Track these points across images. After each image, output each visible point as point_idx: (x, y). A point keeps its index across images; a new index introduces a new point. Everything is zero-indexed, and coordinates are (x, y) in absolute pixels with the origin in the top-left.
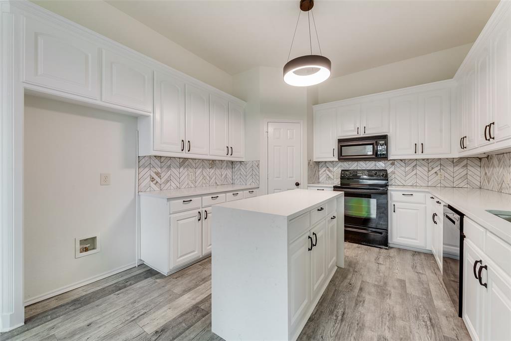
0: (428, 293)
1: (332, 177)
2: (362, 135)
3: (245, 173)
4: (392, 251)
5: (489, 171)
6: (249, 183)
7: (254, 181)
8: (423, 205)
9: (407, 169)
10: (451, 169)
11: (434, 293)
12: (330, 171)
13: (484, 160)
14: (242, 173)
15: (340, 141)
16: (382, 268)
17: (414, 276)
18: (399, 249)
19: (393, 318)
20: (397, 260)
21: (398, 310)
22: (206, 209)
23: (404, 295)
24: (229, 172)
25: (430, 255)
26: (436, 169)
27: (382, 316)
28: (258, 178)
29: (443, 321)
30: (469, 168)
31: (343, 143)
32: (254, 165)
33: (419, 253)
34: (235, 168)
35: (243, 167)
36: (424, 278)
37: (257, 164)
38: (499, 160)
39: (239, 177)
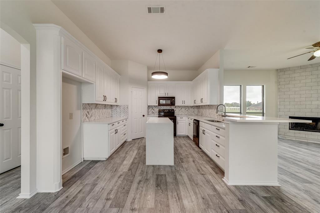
0: (191, 145)
1: (154, 112)
2: (166, 96)
3: (120, 111)
4: (177, 137)
5: (200, 110)
6: (122, 116)
7: (125, 115)
8: (185, 121)
9: (180, 109)
10: (191, 109)
11: (191, 144)
12: (153, 110)
13: (198, 107)
14: (117, 111)
15: (159, 98)
16: (178, 142)
17: (186, 142)
18: (179, 137)
19: (186, 151)
20: (180, 139)
21: (186, 149)
22: (116, 128)
23: (186, 146)
24: (109, 110)
25: (188, 137)
26: (187, 109)
27: (184, 151)
28: (127, 113)
29: (195, 149)
30: (195, 109)
31: (160, 98)
32: (125, 107)
33: (184, 137)
34: (113, 108)
35: (118, 108)
36: (188, 142)
37: (127, 107)
38: (202, 107)
39: (115, 113)
